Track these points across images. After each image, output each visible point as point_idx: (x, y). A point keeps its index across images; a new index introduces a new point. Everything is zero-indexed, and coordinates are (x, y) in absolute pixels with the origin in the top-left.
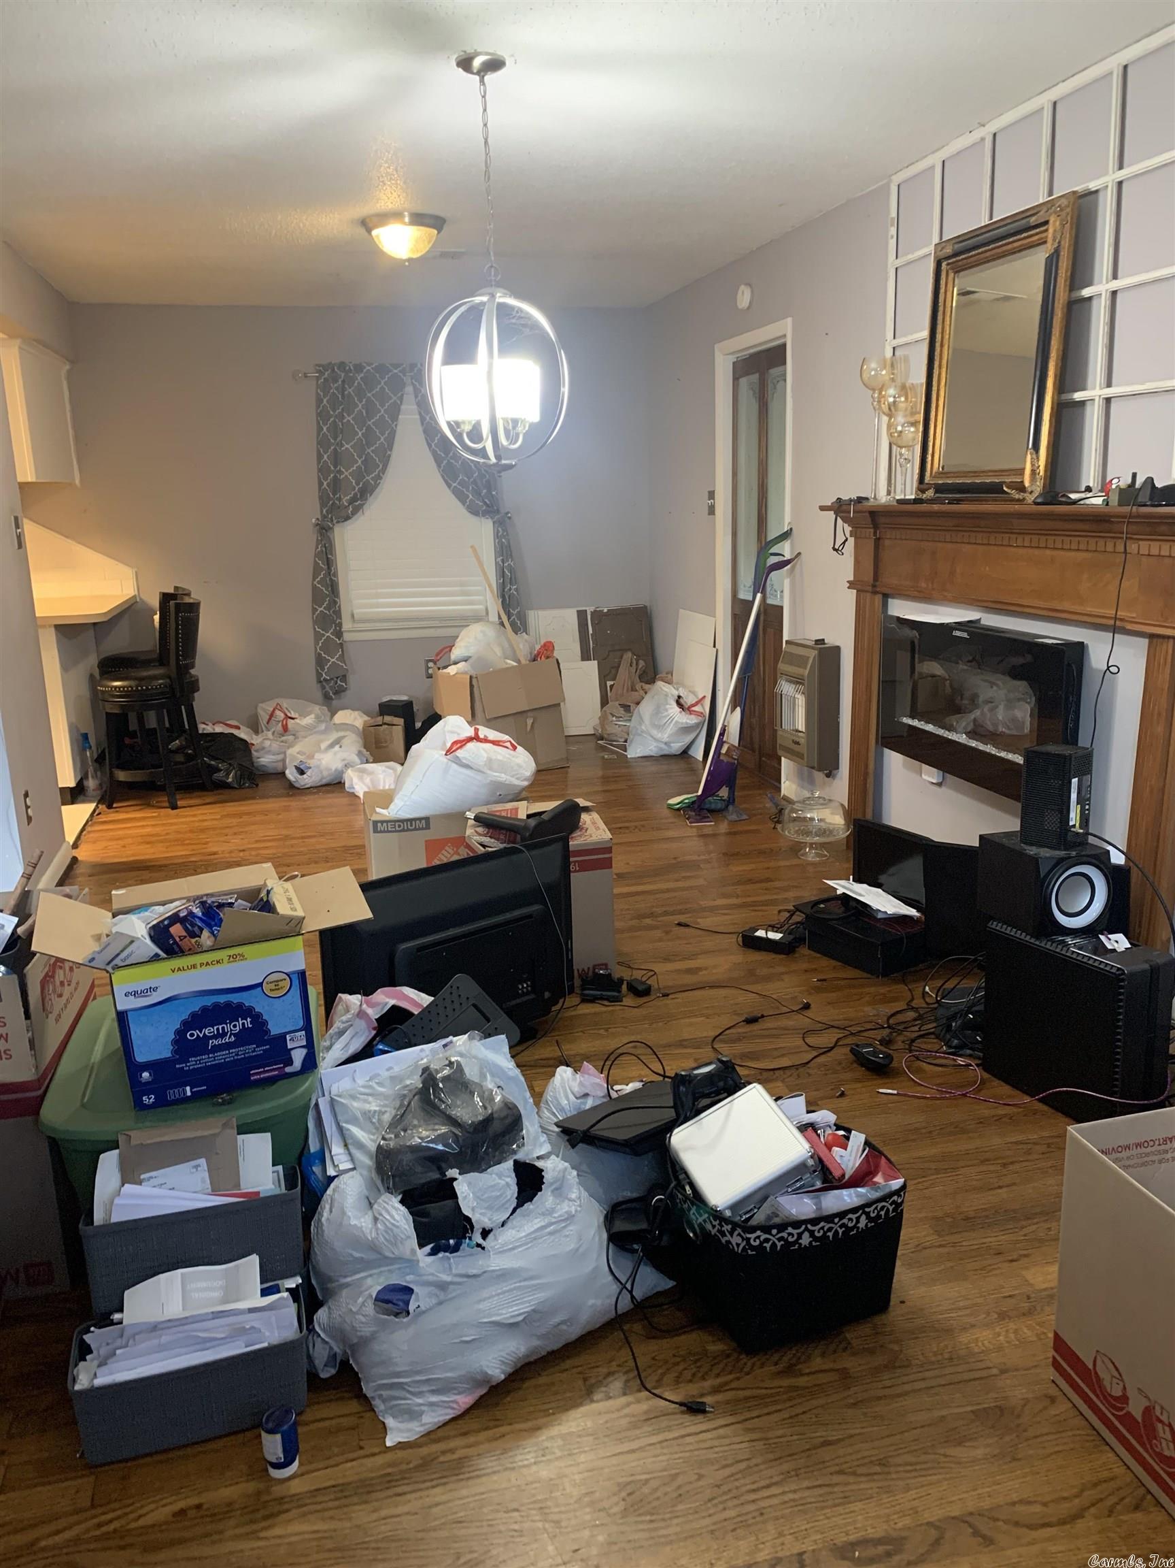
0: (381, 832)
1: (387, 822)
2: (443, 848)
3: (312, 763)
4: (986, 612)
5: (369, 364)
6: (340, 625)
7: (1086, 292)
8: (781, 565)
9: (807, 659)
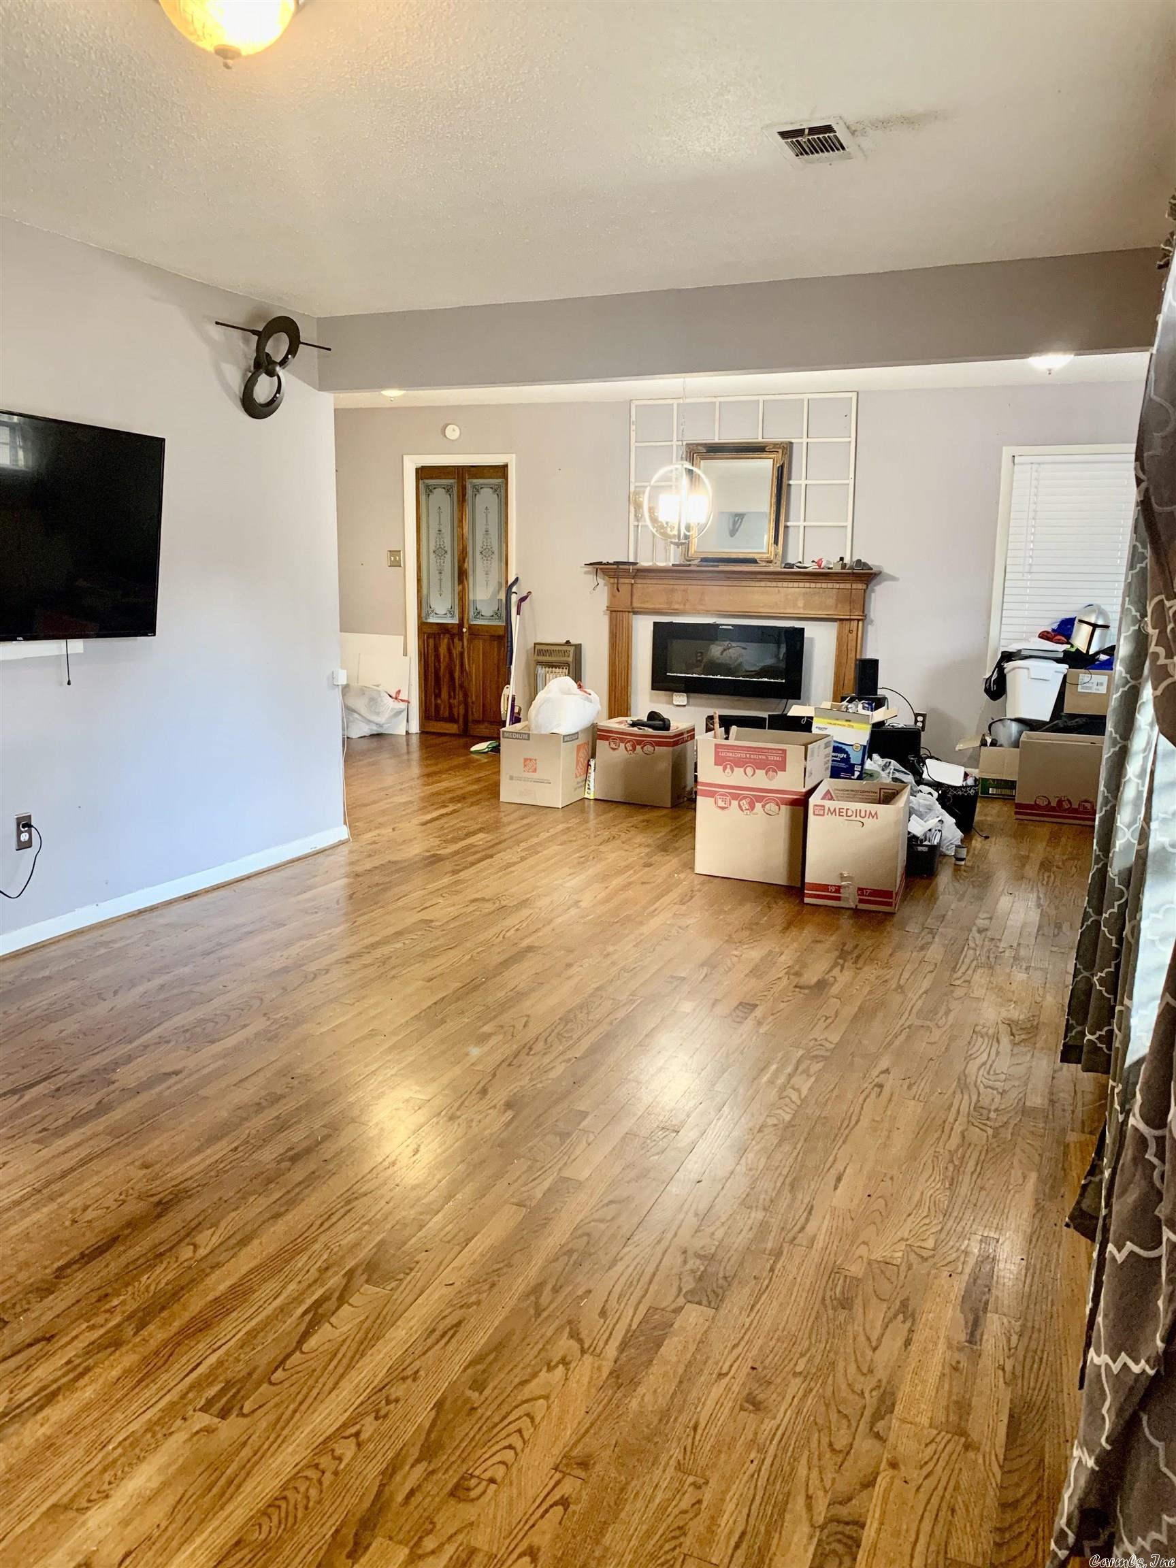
7: (791, 482)
8: (524, 599)
9: (561, 652)
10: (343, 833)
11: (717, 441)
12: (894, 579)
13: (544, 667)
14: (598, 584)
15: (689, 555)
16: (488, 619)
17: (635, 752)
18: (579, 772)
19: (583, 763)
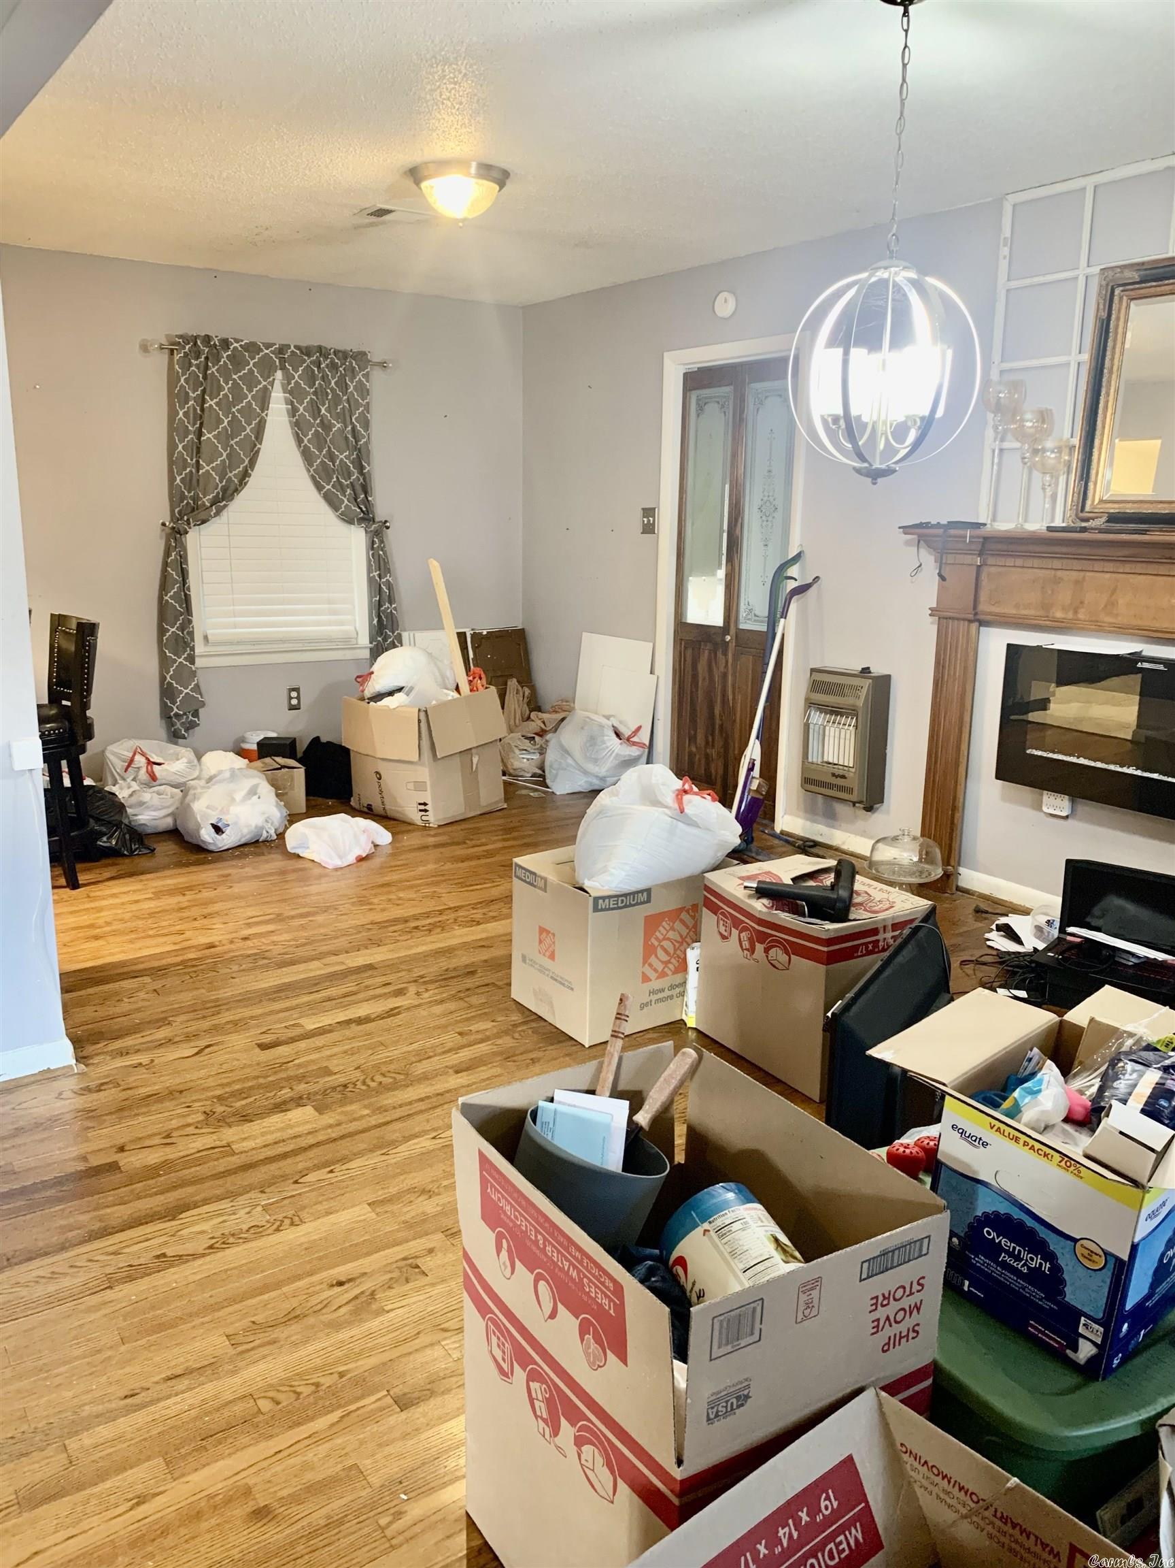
0: (602, 910)
1: (609, 897)
2: (659, 924)
3: (227, 819)
4: (1147, 643)
5: (237, 341)
6: (193, 649)
8: (802, 590)
9: (858, 688)
10: (62, 1053)
11: (1171, 254)
13: (821, 712)
14: (920, 566)
15: (1088, 508)
16: (762, 622)
17: (754, 956)
18: (655, 970)
19: (672, 952)
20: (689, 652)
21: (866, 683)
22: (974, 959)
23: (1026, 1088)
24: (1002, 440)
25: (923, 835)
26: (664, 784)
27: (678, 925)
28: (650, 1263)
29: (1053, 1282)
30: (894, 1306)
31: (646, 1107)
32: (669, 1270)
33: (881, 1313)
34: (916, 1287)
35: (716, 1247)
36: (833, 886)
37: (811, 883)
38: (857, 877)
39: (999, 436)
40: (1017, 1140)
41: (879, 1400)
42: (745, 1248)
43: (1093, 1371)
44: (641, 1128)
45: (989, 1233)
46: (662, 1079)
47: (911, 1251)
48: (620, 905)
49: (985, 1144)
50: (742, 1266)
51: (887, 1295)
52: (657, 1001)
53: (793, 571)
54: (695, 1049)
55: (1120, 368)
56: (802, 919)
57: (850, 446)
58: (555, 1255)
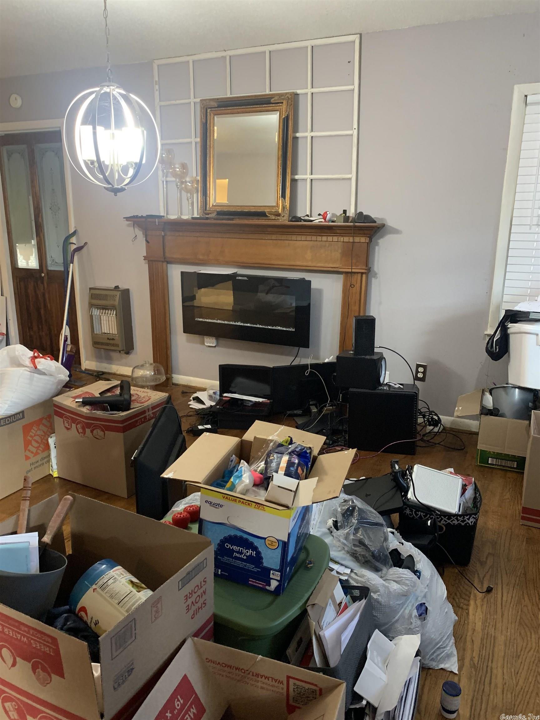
2: (31, 429)
4: (240, 268)
7: (298, 135)
8: (79, 249)
9: (114, 296)
11: (229, 95)
12: (396, 231)
13: (98, 309)
14: (136, 236)
15: (208, 209)
16: (60, 266)
17: (86, 435)
18: (32, 452)
19: (40, 441)
20: (22, 283)
21: (118, 294)
22: (185, 414)
23: (235, 476)
24: (166, 177)
25: (154, 362)
26: (23, 355)
27: (42, 427)
28: (65, 615)
29: (257, 559)
30: (195, 596)
31: (48, 532)
32: (77, 615)
33: (189, 601)
34: (203, 583)
35: (101, 595)
36: (121, 394)
37: (109, 394)
38: (132, 387)
39: (165, 175)
40: (235, 501)
41: (194, 642)
42: (117, 592)
43: (278, 591)
44: (47, 544)
45: (228, 546)
46: (55, 515)
47: (199, 568)
48: (7, 422)
49: (221, 506)
50: (117, 601)
51: (191, 592)
52: (35, 468)
53: (73, 240)
54: (72, 495)
55: (213, 145)
56: (108, 413)
57: (102, 176)
58: (11, 633)
